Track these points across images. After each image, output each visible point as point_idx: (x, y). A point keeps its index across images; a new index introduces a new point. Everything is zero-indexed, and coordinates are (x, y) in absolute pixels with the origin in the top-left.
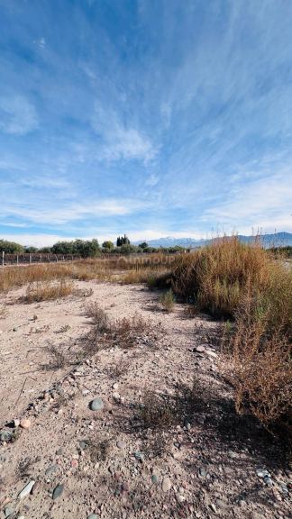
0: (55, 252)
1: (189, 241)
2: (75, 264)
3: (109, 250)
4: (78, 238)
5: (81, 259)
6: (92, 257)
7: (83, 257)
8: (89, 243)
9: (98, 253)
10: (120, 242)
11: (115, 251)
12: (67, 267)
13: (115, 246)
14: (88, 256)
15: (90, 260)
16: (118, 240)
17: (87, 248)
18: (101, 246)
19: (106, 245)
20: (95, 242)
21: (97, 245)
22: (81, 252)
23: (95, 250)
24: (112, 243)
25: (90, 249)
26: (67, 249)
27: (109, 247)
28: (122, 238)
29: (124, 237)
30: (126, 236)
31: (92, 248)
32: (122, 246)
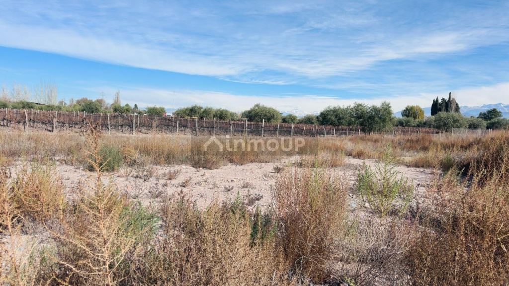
0: (322, 123)
2: (350, 140)
3: (414, 122)
4: (360, 102)
5: (360, 134)
6: (379, 131)
7: (363, 130)
8: (376, 110)
9: (389, 126)
10: (439, 107)
11: (424, 124)
12: (338, 143)
13: (428, 115)
14: (369, 132)
15: (374, 135)
16: (435, 104)
17: (371, 118)
19: (409, 112)
20: (387, 109)
21: (389, 113)
22: (362, 124)
23: (384, 121)
24: (421, 110)
25: (376, 119)
26: (340, 119)
27: (415, 118)
28: (443, 99)
29: (447, 99)
30: (452, 97)
31: (380, 118)
32: (443, 114)
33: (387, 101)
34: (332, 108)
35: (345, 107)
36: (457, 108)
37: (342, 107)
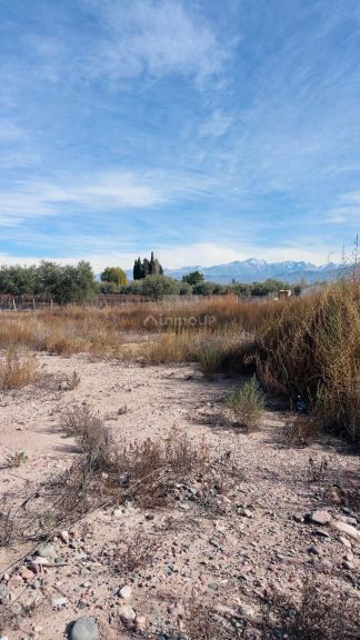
1: (299, 268)
2: (39, 317)
3: (116, 288)
4: (48, 260)
5: (54, 307)
6: (79, 302)
7: (57, 301)
8: (70, 271)
9: (91, 294)
10: (141, 270)
11: (128, 291)
12: (21, 325)
13: (130, 278)
14: (68, 300)
15: (73, 308)
16: (137, 265)
17: (66, 283)
18: (98, 279)
19: (111, 275)
20: (85, 270)
21: (90, 276)
22: (54, 291)
23: (84, 287)
24: (122, 272)
25: (74, 284)
26: (22, 284)
27: (116, 281)
28: (145, 260)
29: (149, 259)
30: (155, 257)
31: (78, 283)
33: (86, 261)
34: (8, 268)
35: (28, 267)
36: (161, 271)
37: (22, 267)
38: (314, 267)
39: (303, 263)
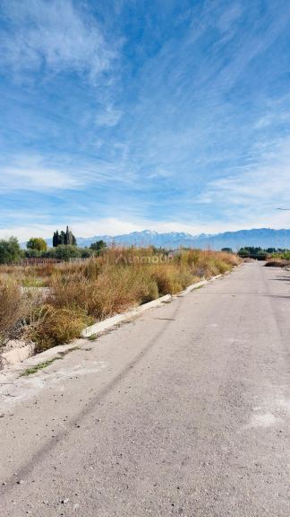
1: (180, 237)
3: (39, 253)
6: (9, 263)
8: (4, 243)
9: (18, 258)
10: (58, 239)
11: (48, 255)
13: (50, 246)
16: (56, 236)
18: (24, 248)
19: (33, 244)
21: (17, 247)
23: (13, 253)
24: (43, 241)
25: (6, 252)
27: (39, 249)
28: (62, 232)
29: (65, 232)
30: (70, 230)
31: (9, 251)
32: (62, 246)
33: (15, 236)
36: (74, 239)
38: (191, 236)
39: (183, 234)
